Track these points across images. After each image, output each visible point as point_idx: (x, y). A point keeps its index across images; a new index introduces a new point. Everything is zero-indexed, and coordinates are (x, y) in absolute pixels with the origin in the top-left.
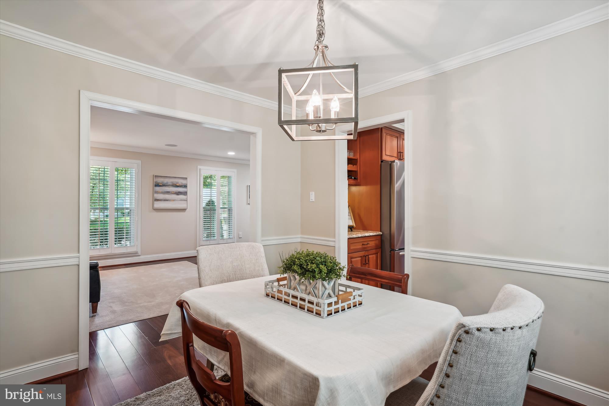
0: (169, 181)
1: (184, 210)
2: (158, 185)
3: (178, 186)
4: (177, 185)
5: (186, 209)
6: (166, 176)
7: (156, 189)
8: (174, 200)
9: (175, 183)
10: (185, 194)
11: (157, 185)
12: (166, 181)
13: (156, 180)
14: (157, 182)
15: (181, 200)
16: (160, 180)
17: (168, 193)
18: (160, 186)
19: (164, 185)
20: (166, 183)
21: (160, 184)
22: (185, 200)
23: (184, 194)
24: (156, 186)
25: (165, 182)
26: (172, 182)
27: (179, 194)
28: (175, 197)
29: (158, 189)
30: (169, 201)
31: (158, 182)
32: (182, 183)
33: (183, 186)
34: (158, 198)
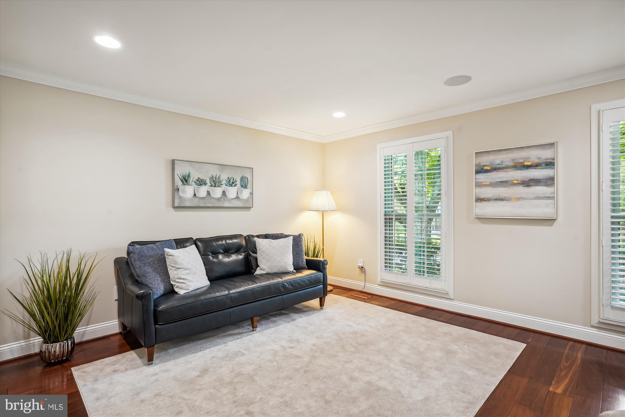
0: (506, 159)
1: (549, 221)
2: (483, 169)
3: (528, 167)
4: (526, 163)
5: (555, 220)
6: (499, 150)
7: (479, 179)
8: (519, 199)
9: (521, 161)
10: (549, 182)
11: (480, 170)
12: (497, 159)
13: (478, 162)
14: (479, 164)
15: (538, 198)
16: (486, 160)
17: (503, 183)
18: (487, 171)
19: (495, 169)
20: (499, 164)
21: (486, 168)
22: (548, 198)
23: (546, 182)
24: (477, 172)
25: (498, 162)
26: (513, 160)
27: (530, 184)
28: (522, 190)
29: (482, 177)
30: (507, 200)
31: (482, 164)
32: (539, 158)
33: (544, 165)
34: (482, 196)
